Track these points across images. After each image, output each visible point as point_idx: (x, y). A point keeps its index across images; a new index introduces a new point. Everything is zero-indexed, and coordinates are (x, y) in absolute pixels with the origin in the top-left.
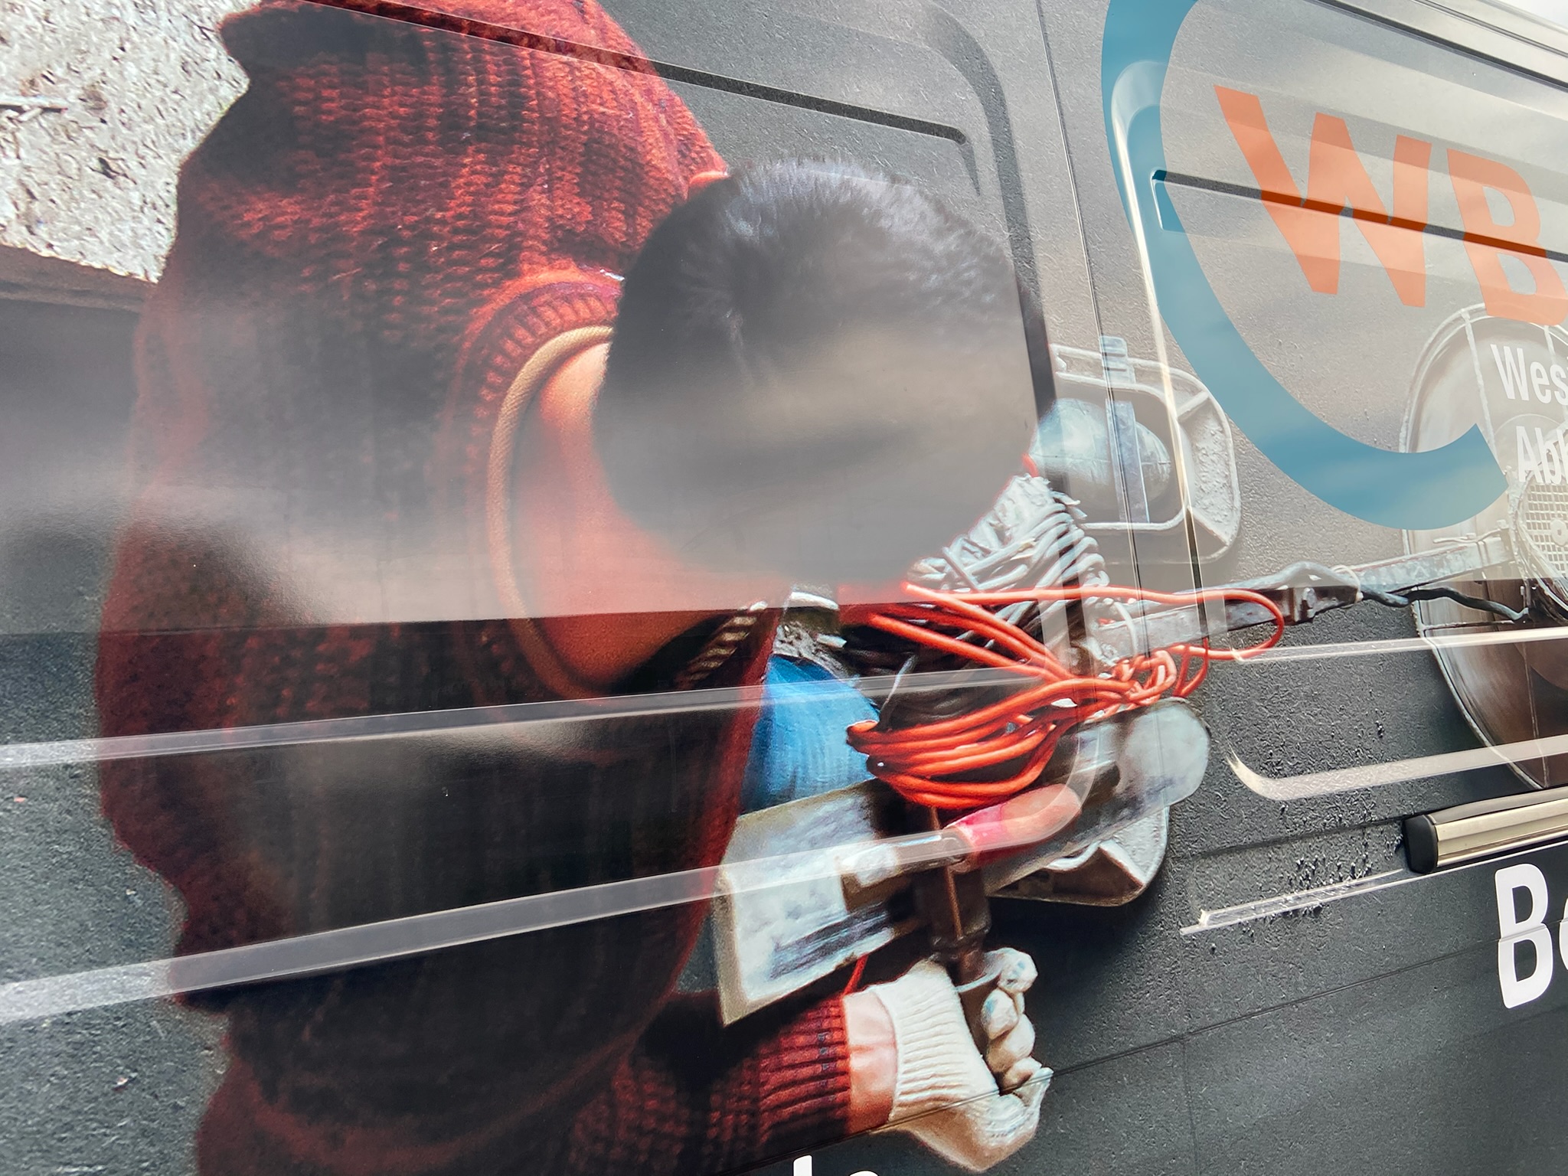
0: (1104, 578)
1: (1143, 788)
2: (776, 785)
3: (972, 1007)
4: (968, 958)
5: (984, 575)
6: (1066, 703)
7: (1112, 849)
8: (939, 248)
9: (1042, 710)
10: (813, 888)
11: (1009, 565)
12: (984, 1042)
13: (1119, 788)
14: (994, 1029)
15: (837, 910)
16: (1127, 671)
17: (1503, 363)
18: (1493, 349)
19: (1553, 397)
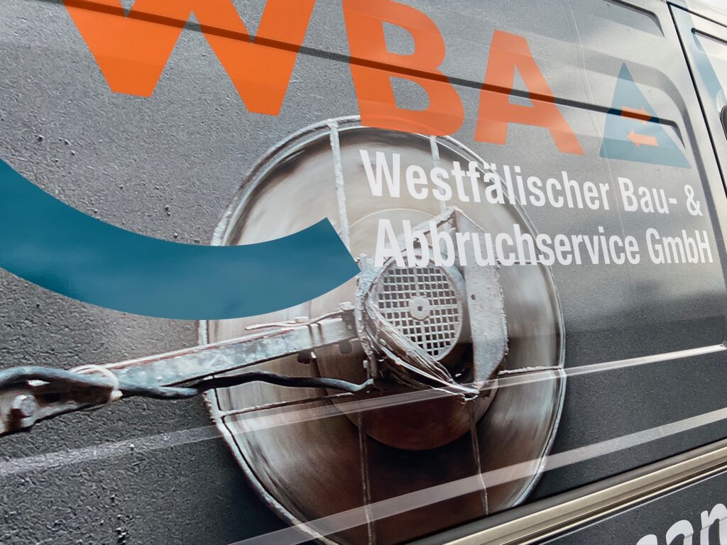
17: (374, 167)
18: (363, 154)
19: (430, 193)
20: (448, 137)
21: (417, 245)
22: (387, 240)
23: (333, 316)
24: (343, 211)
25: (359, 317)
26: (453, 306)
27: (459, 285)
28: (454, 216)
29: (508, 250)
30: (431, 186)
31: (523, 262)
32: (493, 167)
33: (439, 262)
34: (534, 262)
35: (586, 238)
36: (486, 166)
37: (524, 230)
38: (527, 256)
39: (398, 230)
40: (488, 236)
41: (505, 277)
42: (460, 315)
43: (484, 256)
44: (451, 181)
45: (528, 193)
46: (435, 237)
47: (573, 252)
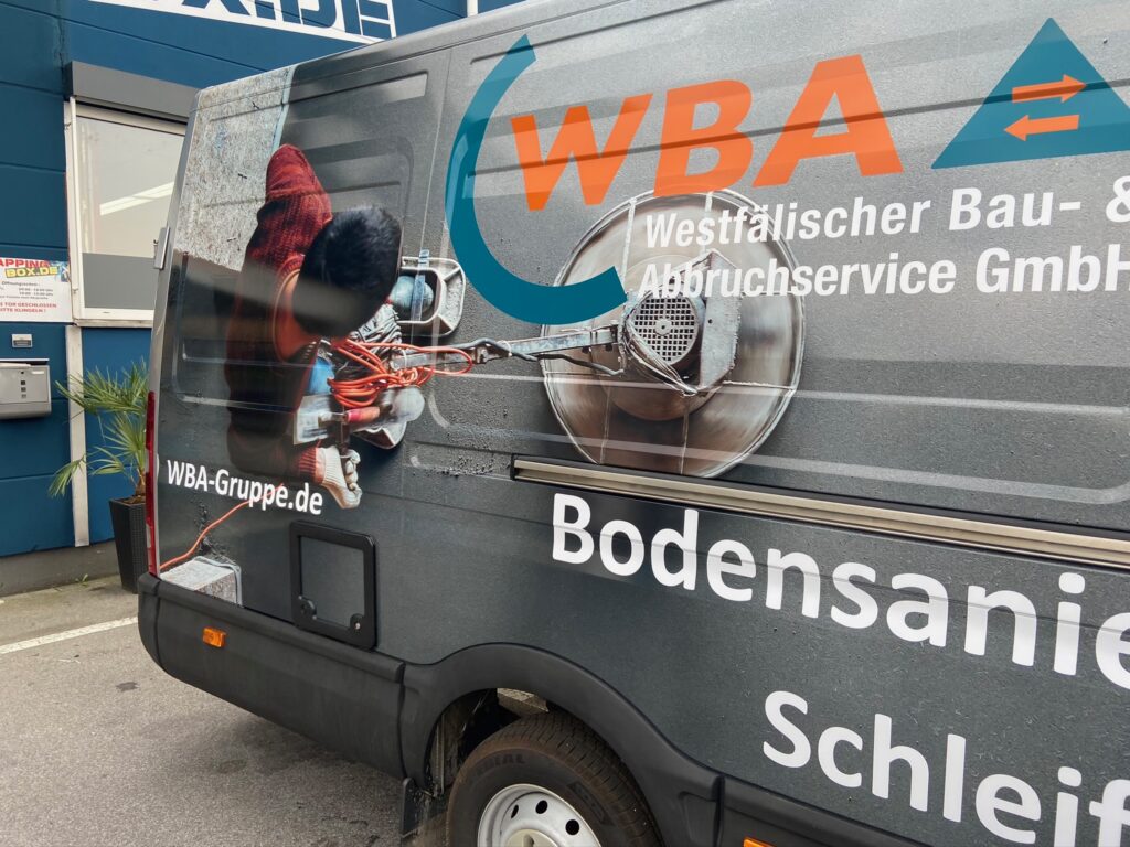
0: (400, 340)
1: (399, 414)
3: (344, 462)
4: (344, 449)
5: (368, 337)
6: (384, 381)
7: (385, 430)
9: (376, 382)
10: (312, 418)
11: (375, 334)
13: (391, 412)
14: (348, 471)
15: (316, 426)
16: (401, 373)
17: (654, 227)
18: (649, 218)
19: (694, 240)
20: (726, 190)
21: (672, 281)
22: (650, 279)
23: (605, 328)
24: (625, 261)
25: (620, 330)
26: (690, 327)
27: (700, 312)
28: (710, 258)
29: (755, 282)
30: (697, 233)
31: (770, 292)
32: (765, 208)
33: (687, 293)
34: (784, 291)
35: (865, 268)
36: (757, 208)
37: (782, 263)
38: (777, 286)
39: (660, 271)
40: (738, 272)
41: (745, 307)
42: (695, 334)
43: (730, 288)
44: (716, 229)
45: (799, 226)
46: (688, 275)
47: (838, 283)
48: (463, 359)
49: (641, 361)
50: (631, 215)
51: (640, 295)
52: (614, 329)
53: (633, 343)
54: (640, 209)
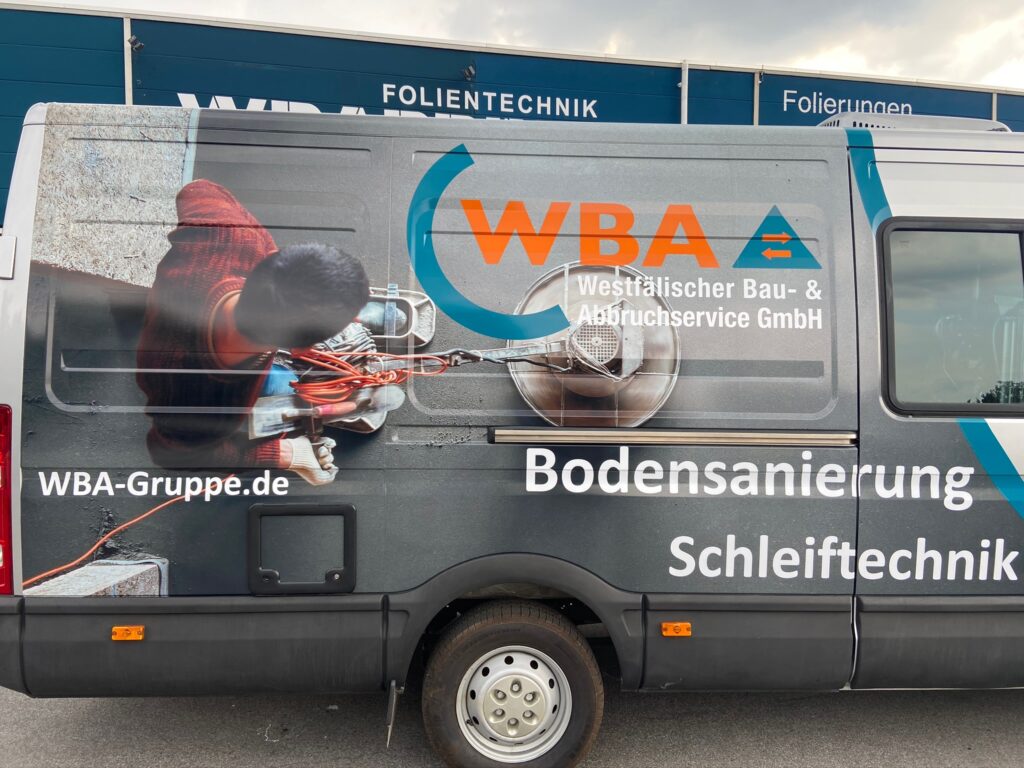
0: (375, 350)
1: (379, 406)
2: (269, 392)
3: (316, 449)
4: (316, 438)
5: (336, 348)
6: (358, 382)
7: (365, 419)
8: (339, 263)
9: (349, 383)
10: (274, 415)
11: (345, 346)
12: (318, 457)
13: (370, 405)
14: (322, 455)
15: (280, 421)
16: (379, 375)
17: (583, 282)
18: (579, 277)
19: (611, 293)
20: (626, 266)
21: (600, 315)
22: (585, 313)
23: (556, 342)
24: (566, 301)
25: (567, 343)
26: (614, 342)
27: (619, 333)
28: (622, 303)
29: (651, 318)
30: (612, 289)
31: (660, 324)
32: (651, 278)
33: (610, 323)
34: (667, 324)
35: (708, 314)
36: (647, 278)
37: (664, 308)
38: (663, 321)
39: (591, 309)
40: (640, 312)
41: (647, 332)
42: (617, 346)
43: (636, 320)
44: (624, 287)
45: (671, 290)
46: (610, 312)
47: (695, 320)
48: (438, 363)
49: (583, 362)
50: (566, 273)
51: (579, 323)
52: (563, 343)
53: (577, 351)
54: (572, 271)
